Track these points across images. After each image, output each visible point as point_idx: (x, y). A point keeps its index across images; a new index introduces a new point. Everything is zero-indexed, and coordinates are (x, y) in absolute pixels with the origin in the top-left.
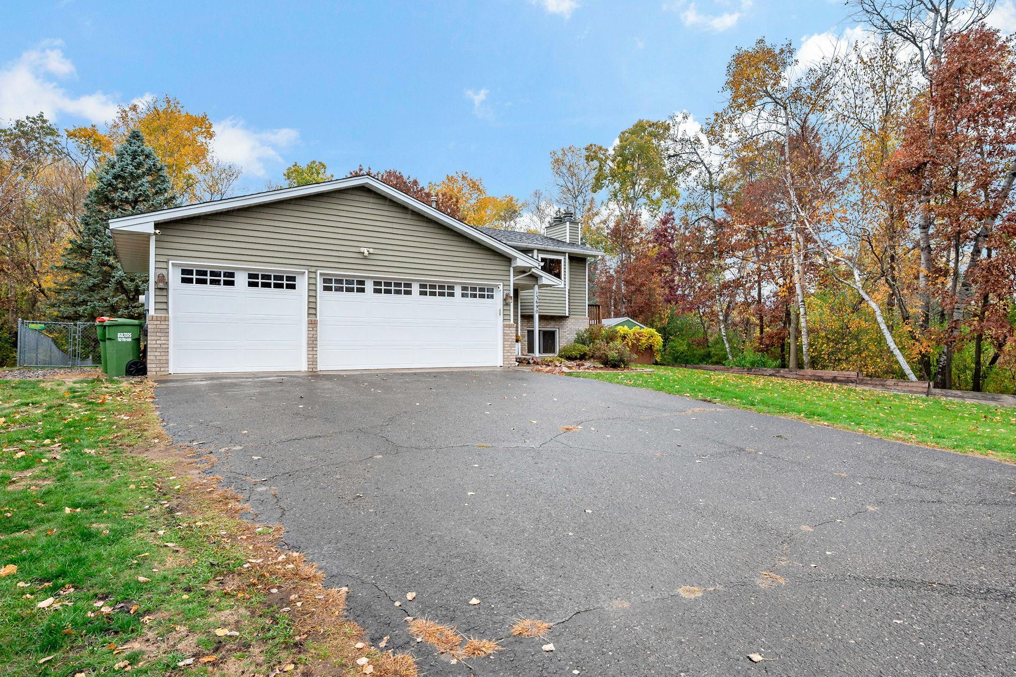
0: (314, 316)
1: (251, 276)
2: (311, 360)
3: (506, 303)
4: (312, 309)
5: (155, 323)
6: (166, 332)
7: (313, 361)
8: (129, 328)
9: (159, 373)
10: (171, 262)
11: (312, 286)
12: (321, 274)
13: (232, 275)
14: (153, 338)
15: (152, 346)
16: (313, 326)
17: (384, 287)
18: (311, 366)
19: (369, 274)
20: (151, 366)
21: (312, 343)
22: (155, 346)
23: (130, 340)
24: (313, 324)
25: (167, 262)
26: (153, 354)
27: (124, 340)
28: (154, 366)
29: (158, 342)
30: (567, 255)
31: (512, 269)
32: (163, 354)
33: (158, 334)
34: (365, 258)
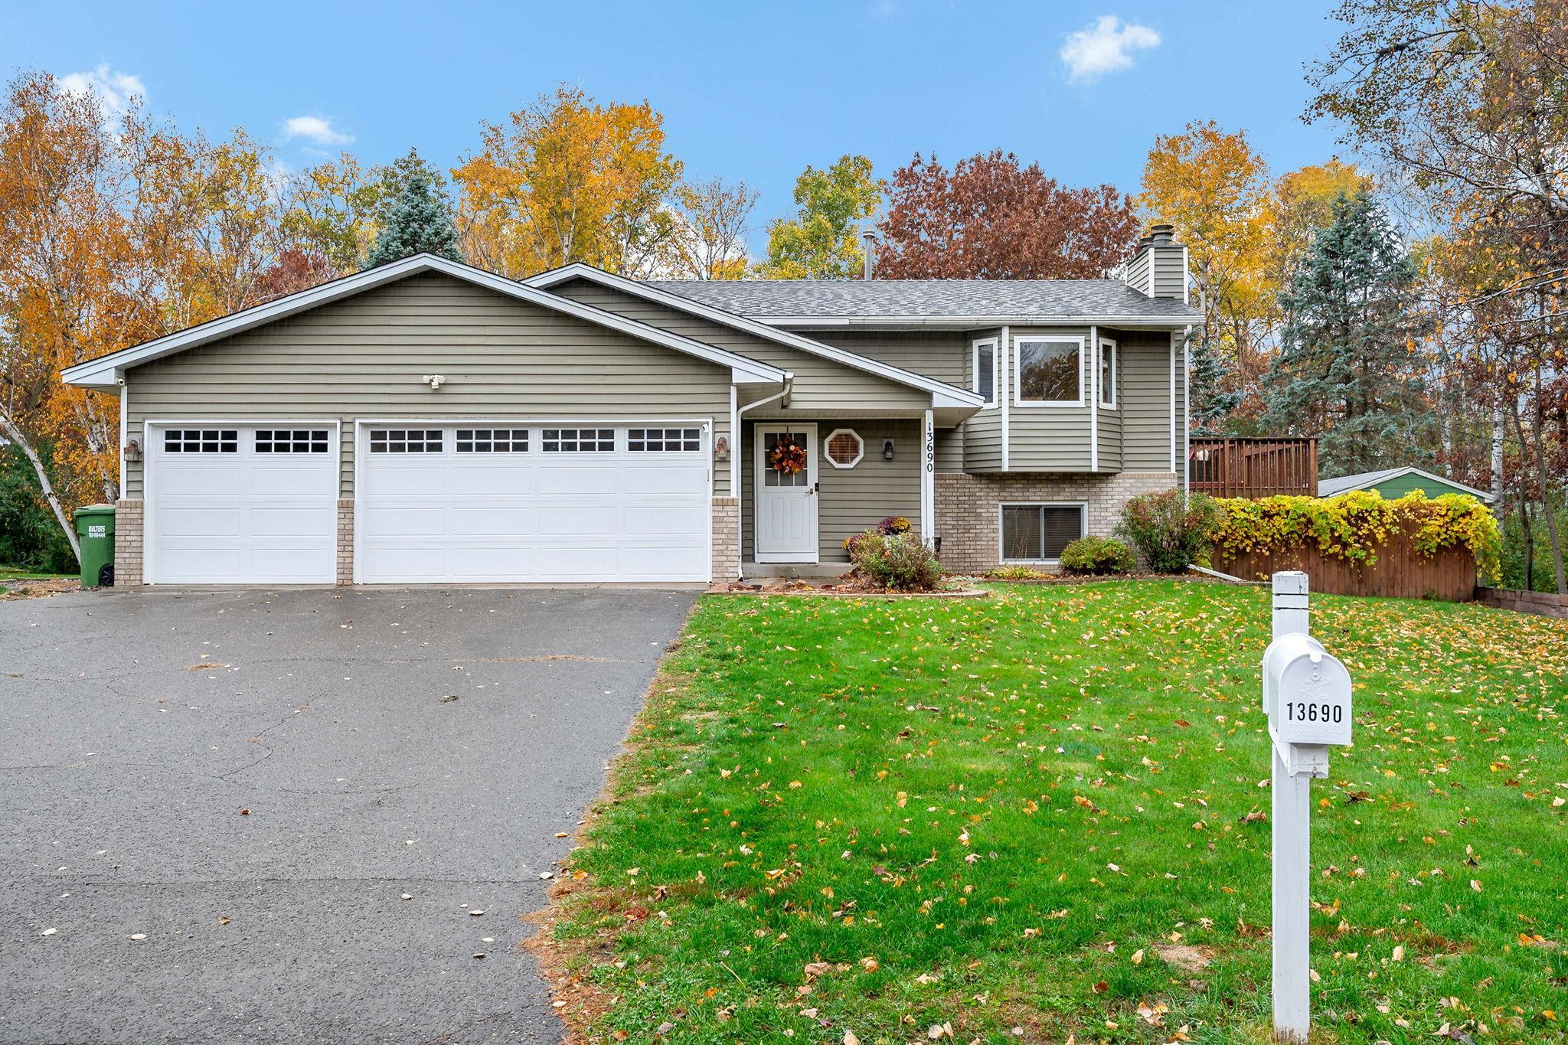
0: (349, 494)
1: (261, 435)
2: (341, 566)
3: (721, 458)
4: (347, 482)
5: (124, 511)
6: (140, 526)
7: (346, 568)
8: (103, 519)
9: (128, 583)
10: (146, 422)
11: (347, 444)
12: (364, 425)
13: (233, 435)
14: (121, 533)
15: (121, 544)
16: (346, 510)
17: (476, 440)
18: (341, 577)
19: (448, 420)
20: (119, 573)
21: (346, 538)
22: (124, 544)
23: (103, 536)
24: (346, 508)
25: (142, 423)
26: (121, 555)
27: (96, 535)
28: (122, 572)
29: (128, 538)
30: (1094, 331)
31: (733, 391)
32: (133, 555)
33: (127, 527)
34: (436, 392)
